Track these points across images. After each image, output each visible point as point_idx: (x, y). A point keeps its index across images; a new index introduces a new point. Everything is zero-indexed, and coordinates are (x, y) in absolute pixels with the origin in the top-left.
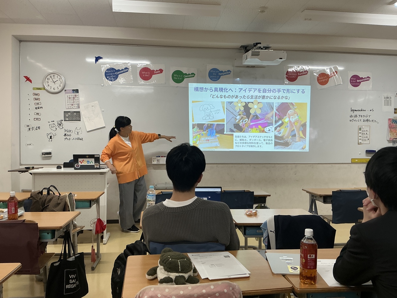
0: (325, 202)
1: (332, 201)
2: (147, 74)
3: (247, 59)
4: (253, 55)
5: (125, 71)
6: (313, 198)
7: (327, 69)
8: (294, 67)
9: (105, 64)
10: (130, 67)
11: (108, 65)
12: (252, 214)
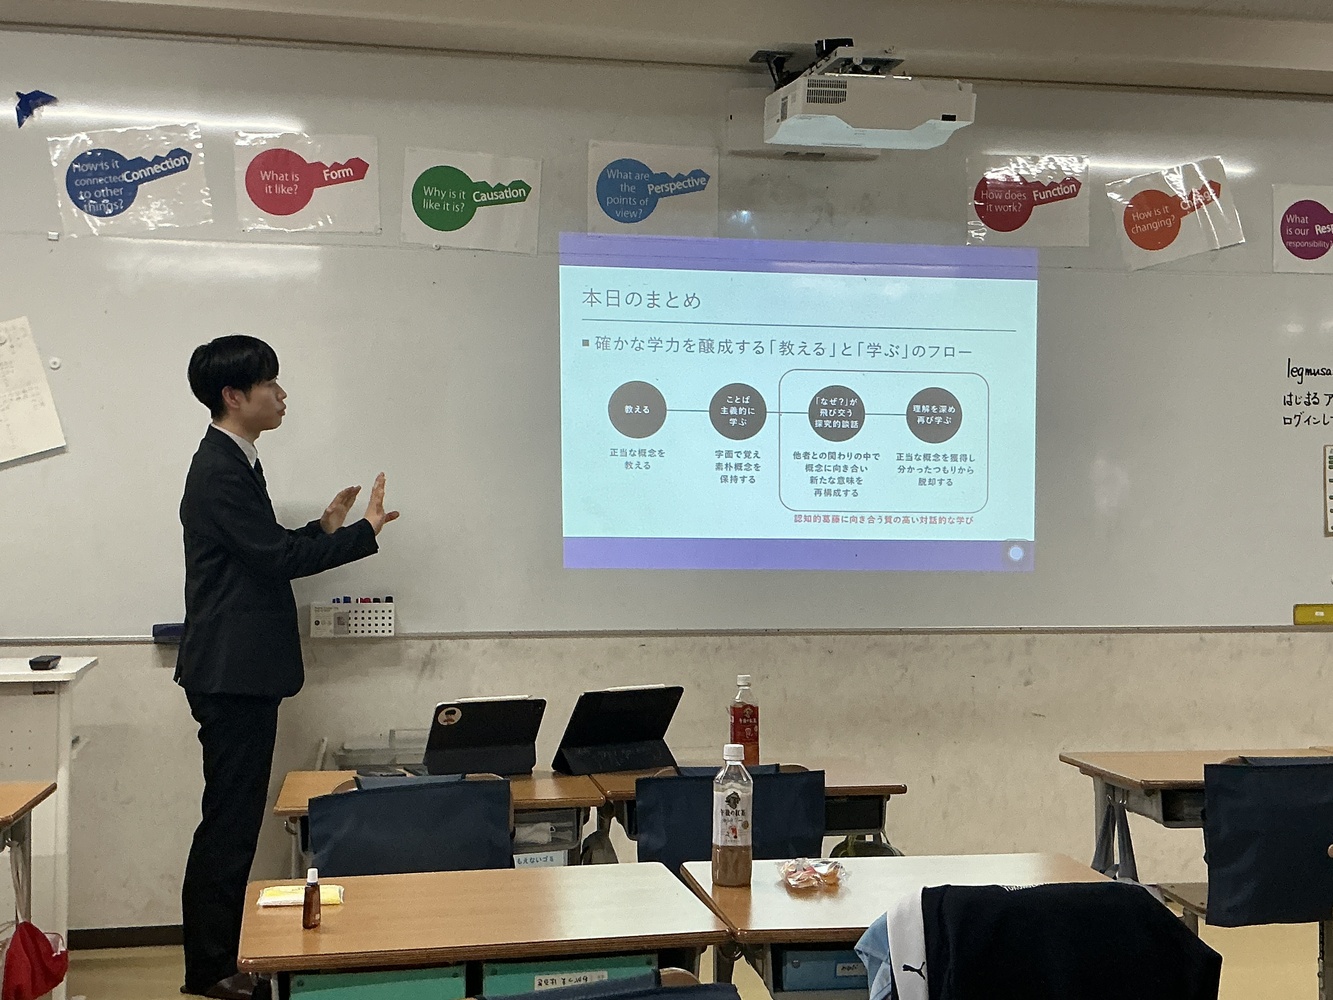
0: (1171, 818)
1: (1203, 812)
2: (287, 184)
3: (784, 117)
4: (813, 97)
5: (174, 163)
6: (1114, 797)
7: (1171, 171)
8: (1016, 162)
9: (67, 129)
10: (199, 146)
11: (83, 136)
12: (815, 883)
